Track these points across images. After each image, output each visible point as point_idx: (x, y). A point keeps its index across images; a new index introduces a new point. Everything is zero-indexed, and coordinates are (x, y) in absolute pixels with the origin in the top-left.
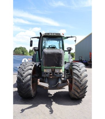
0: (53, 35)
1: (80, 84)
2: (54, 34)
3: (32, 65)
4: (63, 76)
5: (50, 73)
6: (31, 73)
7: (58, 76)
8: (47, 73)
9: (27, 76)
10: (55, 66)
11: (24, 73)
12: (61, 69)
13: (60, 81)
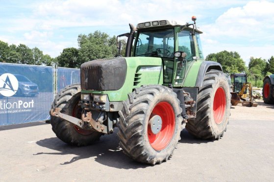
0: (152, 26)
1: (125, 126)
2: (155, 24)
3: (76, 88)
4: (112, 110)
5: (88, 102)
6: (67, 101)
7: (97, 108)
8: (84, 102)
9: (60, 104)
10: (93, 90)
11: (58, 100)
12: (102, 95)
13: (102, 117)
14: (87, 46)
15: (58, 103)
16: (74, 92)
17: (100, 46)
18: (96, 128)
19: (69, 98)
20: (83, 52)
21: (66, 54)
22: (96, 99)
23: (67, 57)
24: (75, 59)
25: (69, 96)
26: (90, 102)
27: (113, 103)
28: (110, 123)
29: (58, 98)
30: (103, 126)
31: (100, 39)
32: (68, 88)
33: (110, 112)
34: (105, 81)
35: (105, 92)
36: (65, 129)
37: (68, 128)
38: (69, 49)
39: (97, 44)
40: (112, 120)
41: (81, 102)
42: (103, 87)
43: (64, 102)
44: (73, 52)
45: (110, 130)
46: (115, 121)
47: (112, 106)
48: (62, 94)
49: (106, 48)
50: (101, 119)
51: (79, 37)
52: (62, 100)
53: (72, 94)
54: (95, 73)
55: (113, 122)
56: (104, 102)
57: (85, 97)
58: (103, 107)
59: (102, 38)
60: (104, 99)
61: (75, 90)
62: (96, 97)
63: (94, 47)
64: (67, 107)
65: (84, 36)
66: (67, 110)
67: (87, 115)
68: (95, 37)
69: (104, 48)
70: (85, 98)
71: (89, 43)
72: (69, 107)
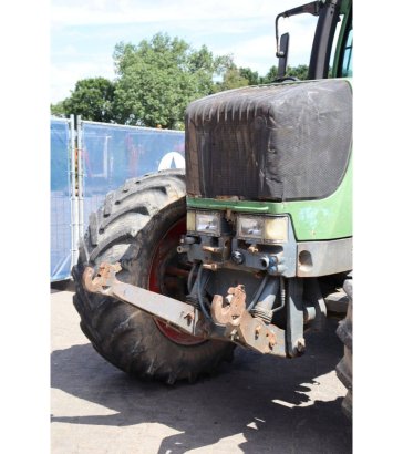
3: (163, 190)
4: (305, 271)
5: (215, 241)
6: (134, 234)
7: (253, 264)
8: (198, 240)
9: (109, 246)
10: (235, 198)
11: (102, 231)
12: (274, 217)
13: (270, 299)
14: (138, 73)
15: (101, 239)
16: (156, 203)
17: (170, 73)
18: (250, 341)
19: (138, 223)
20: (125, 88)
21: (84, 94)
22: (245, 231)
23: (88, 102)
24: (106, 105)
25: (140, 216)
26: (222, 240)
27: (309, 247)
28: (296, 316)
29: (102, 222)
30: (274, 329)
31: (168, 54)
32: (135, 188)
33: (296, 279)
34: (285, 166)
35: (281, 207)
36: (129, 331)
37: (136, 325)
38: (91, 81)
39: (161, 66)
40: (302, 307)
41: (190, 240)
42: (274, 187)
43: (125, 238)
44: (102, 90)
45: (294, 345)
46: (311, 311)
47: (304, 257)
48: (115, 210)
49: (183, 78)
50: (266, 305)
51: (118, 47)
52: (114, 230)
53: (149, 208)
54: (241, 136)
55: (306, 314)
56: (278, 242)
57: (203, 224)
58: (274, 263)
59: (173, 51)
60: (277, 231)
61: (158, 195)
62: (246, 224)
63: (152, 73)
64: (135, 254)
65: (129, 47)
66: (135, 267)
67: (229, 297)
68: (156, 50)
69: (179, 79)
70: (201, 228)
71: (141, 66)
72: (139, 256)
